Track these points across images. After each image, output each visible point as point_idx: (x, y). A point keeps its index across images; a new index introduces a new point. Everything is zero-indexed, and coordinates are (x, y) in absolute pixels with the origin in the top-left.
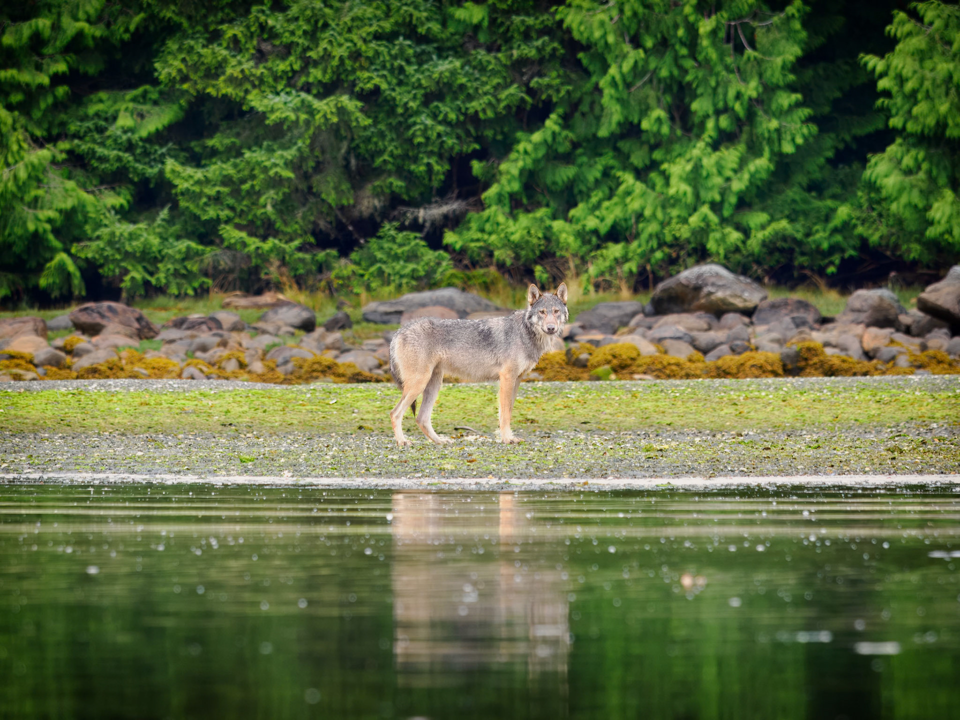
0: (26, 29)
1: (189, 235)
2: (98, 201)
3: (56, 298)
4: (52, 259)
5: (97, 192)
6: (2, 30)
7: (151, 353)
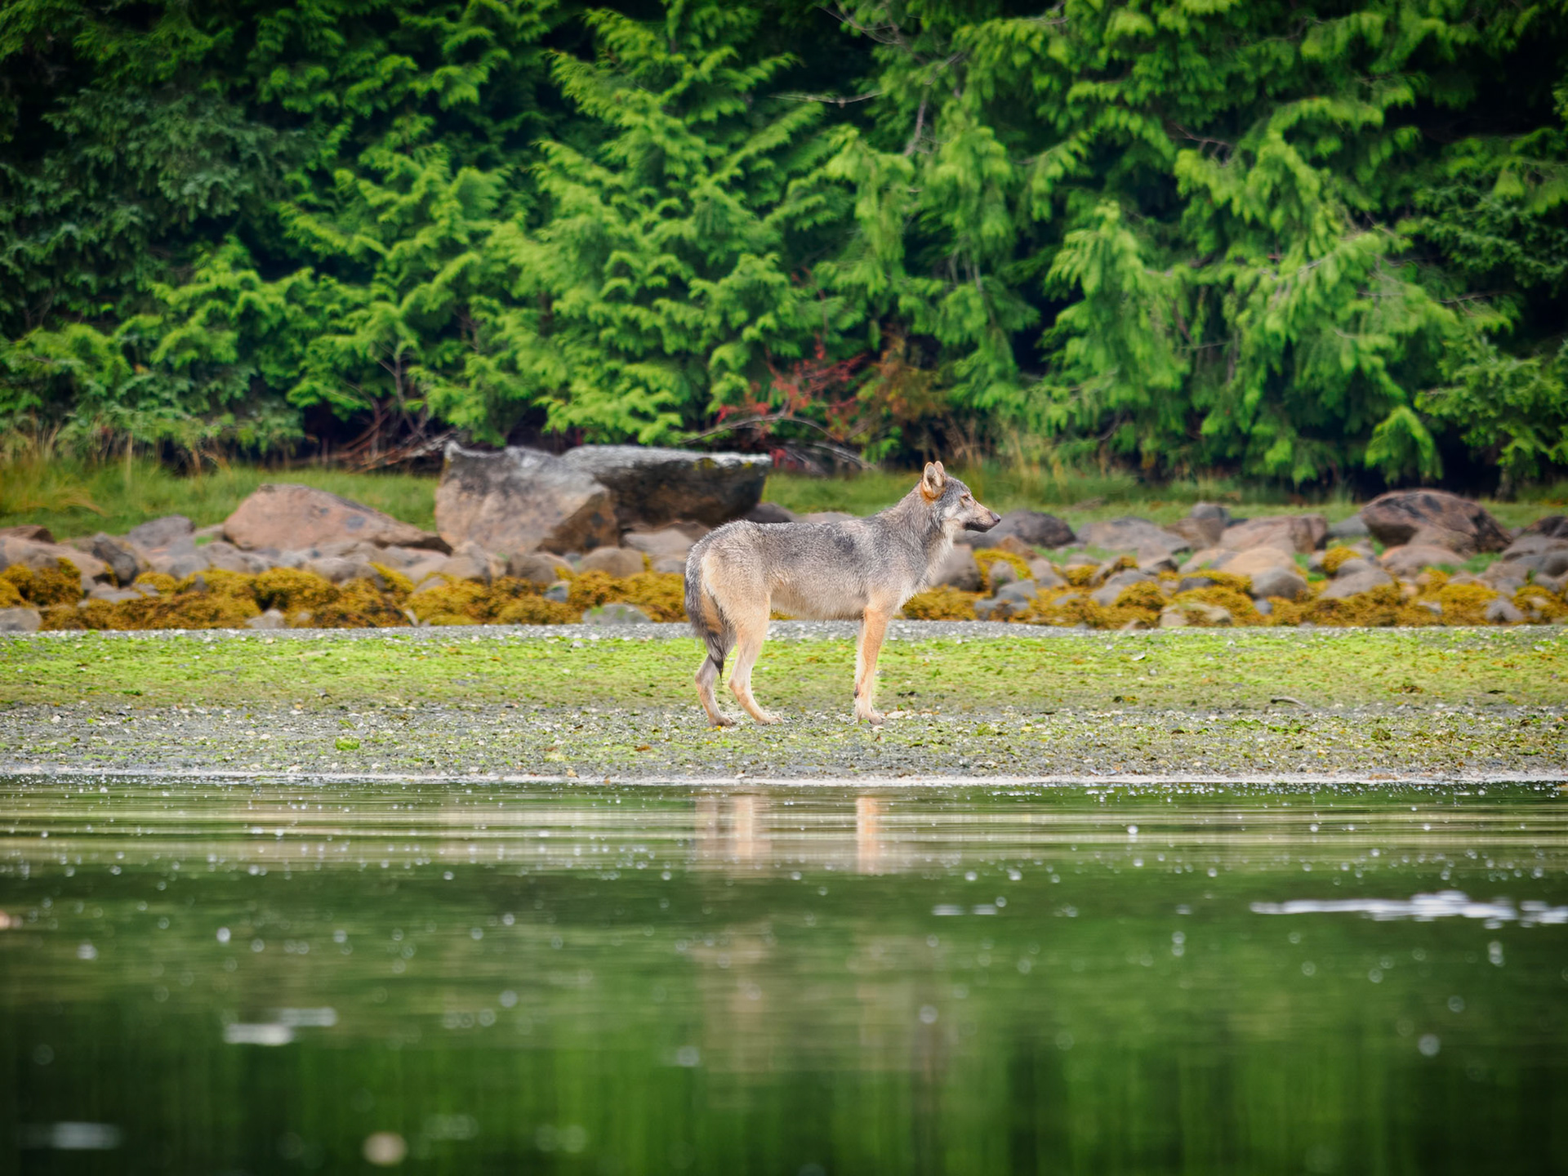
0: (1341, 31)
2: (1460, 319)
3: (1392, 482)
4: (1386, 416)
5: (1462, 305)
6: (1300, 33)
7: (1466, 576)
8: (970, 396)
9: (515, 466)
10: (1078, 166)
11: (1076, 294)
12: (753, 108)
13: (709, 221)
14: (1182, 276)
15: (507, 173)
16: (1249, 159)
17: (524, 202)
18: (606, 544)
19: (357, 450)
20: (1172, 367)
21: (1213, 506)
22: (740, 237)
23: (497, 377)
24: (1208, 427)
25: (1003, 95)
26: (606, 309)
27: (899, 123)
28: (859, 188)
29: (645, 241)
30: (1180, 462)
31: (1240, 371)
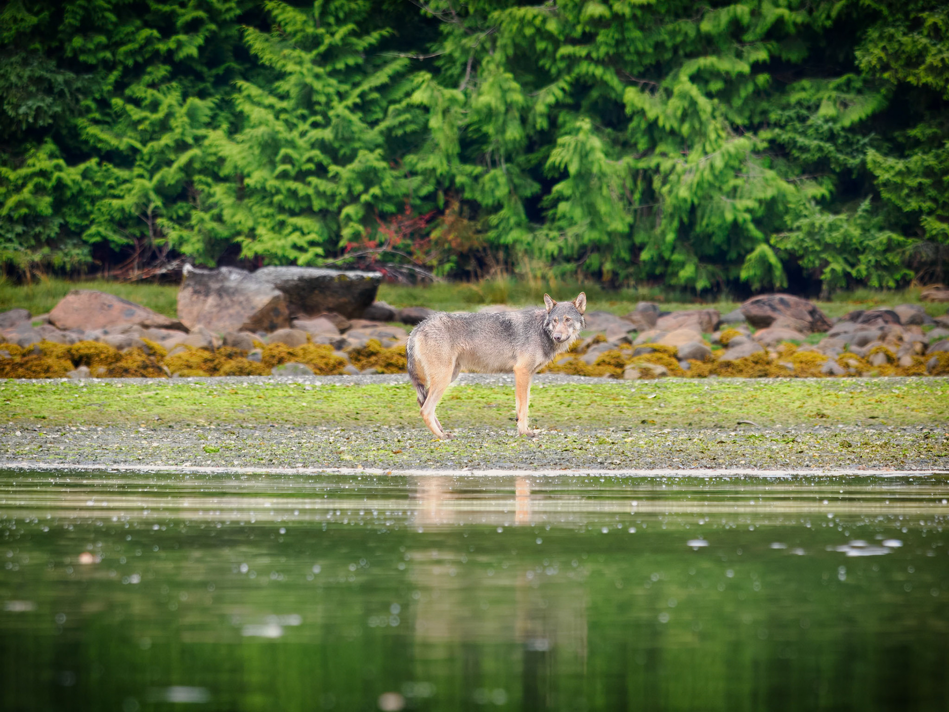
0: (724, 15)
1: (892, 227)
2: (798, 191)
3: (756, 290)
4: (752, 250)
5: (799, 182)
6: (700, 16)
7: (807, 346)
8: (499, 237)
9: (226, 279)
10: (564, 97)
11: (564, 175)
12: (367, 61)
13: (340, 130)
14: (628, 164)
15: (216, 101)
16: (669, 93)
17: (227, 118)
18: (282, 327)
19: (124, 270)
20: (622, 219)
21: (649, 304)
22: (359, 140)
23: (211, 225)
24: (645, 256)
25: (519, 52)
26: (277, 183)
27: (456, 71)
28: (432, 110)
29: (301, 142)
30: (627, 277)
31: (664, 222)
